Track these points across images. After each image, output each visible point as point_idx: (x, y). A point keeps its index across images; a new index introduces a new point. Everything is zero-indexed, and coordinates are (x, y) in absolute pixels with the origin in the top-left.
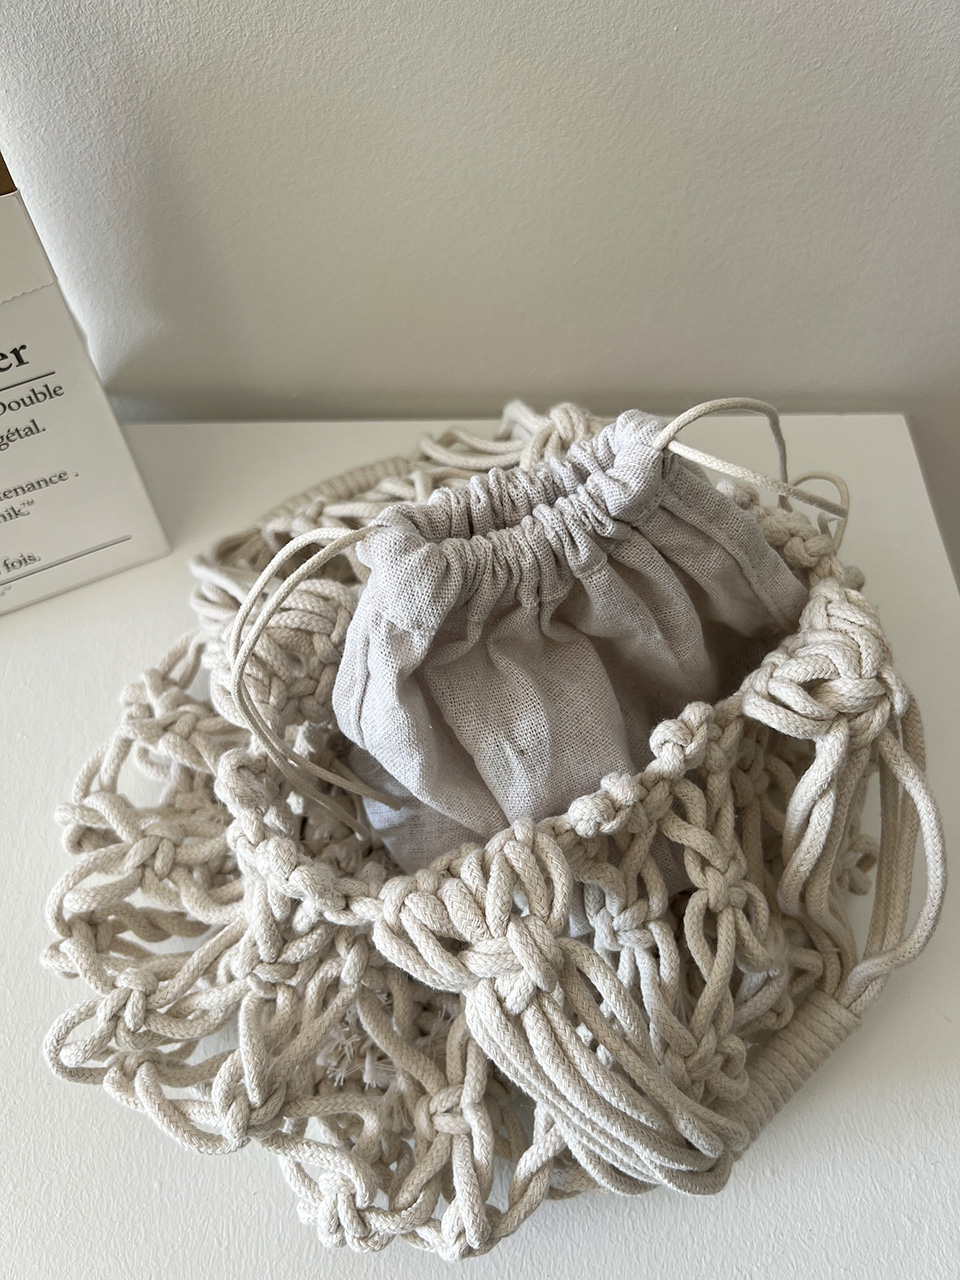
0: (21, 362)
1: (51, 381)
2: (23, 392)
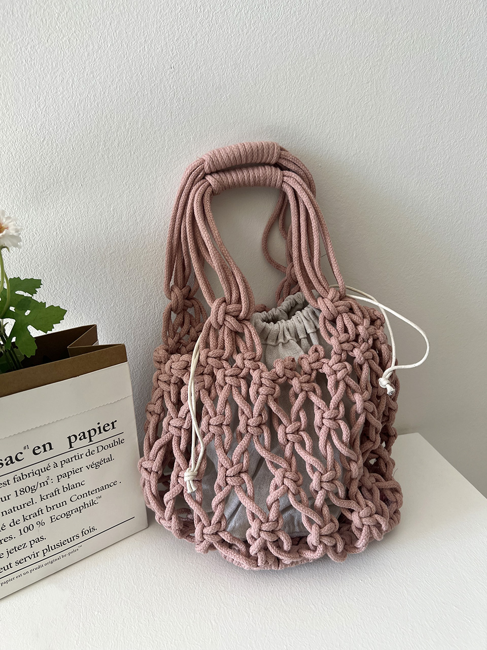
0: (113, 428)
1: (121, 436)
2: (110, 441)
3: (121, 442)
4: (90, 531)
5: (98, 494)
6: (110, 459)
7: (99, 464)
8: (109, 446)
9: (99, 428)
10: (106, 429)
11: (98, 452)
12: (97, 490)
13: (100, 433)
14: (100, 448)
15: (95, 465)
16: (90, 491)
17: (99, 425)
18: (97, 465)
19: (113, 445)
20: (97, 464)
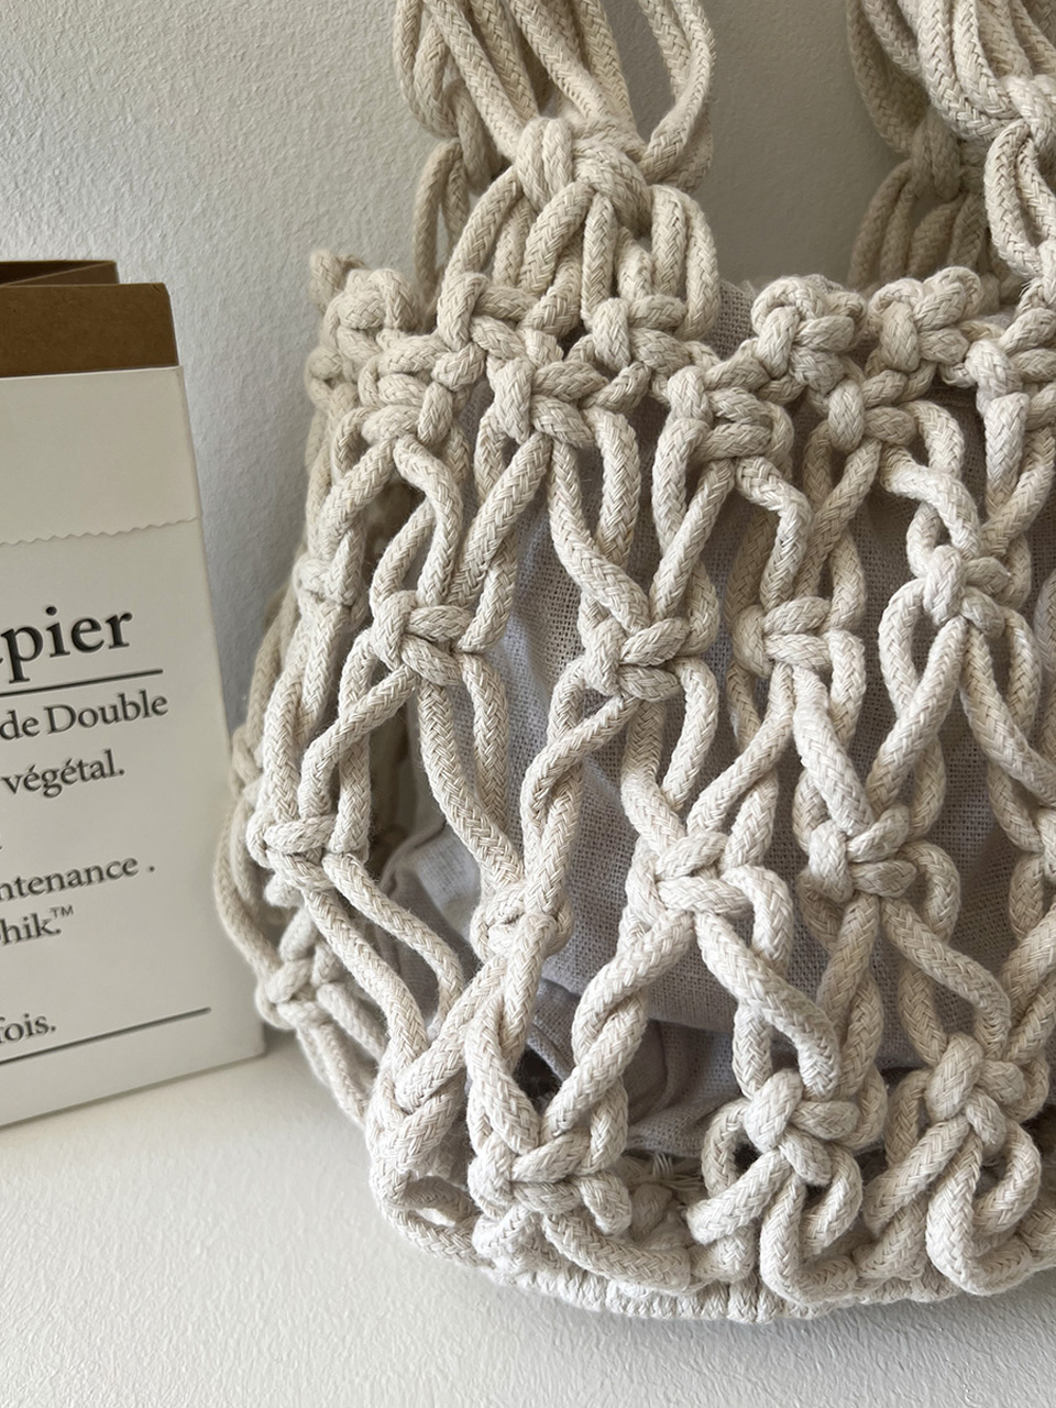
0: (117, 640)
1: (153, 686)
2: (105, 696)
3: (151, 707)
4: (28, 1029)
5: (61, 898)
6: (105, 769)
7: (58, 781)
8: (99, 715)
9: (55, 630)
10: (88, 638)
11: (53, 729)
12: (55, 883)
13: (59, 650)
14: (61, 718)
15: (39, 782)
16: (26, 877)
17: (51, 620)
18: (51, 782)
19: (120, 712)
20: (49, 776)
